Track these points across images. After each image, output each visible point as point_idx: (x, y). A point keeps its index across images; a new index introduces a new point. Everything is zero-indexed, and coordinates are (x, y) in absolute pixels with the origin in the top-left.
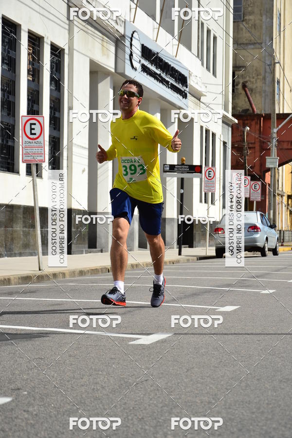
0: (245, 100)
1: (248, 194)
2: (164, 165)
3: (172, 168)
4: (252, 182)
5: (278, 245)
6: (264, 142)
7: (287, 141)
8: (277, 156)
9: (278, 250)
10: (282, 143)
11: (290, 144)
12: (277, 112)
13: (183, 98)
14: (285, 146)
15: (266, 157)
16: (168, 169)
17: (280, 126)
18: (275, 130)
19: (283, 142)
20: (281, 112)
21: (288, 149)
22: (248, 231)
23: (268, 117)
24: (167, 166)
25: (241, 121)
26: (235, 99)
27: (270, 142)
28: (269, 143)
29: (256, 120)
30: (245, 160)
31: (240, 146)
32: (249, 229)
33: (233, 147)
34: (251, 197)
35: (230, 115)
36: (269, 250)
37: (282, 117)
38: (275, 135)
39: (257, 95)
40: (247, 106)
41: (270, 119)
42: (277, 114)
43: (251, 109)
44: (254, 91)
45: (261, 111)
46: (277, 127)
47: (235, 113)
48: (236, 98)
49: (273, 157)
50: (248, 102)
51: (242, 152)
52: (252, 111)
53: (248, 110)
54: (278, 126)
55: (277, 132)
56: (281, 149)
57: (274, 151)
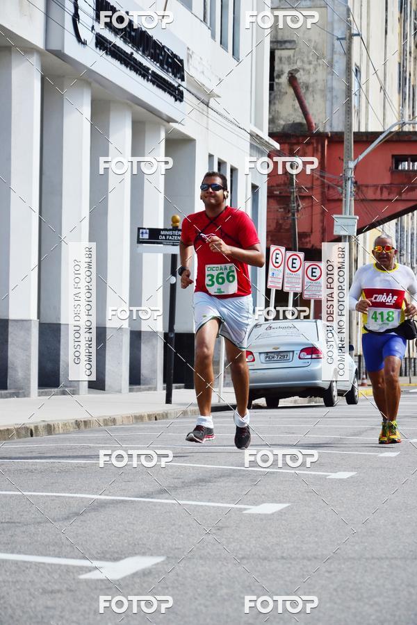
0: (293, 106)
1: (300, 285)
2: (139, 229)
3: (155, 235)
4: (308, 264)
5: (356, 385)
6: (329, 187)
7: (374, 186)
8: (355, 215)
9: (356, 394)
10: (364, 188)
11: (379, 191)
12: (355, 129)
13: (176, 100)
14: (370, 194)
15: (334, 216)
16: (146, 236)
17: (361, 157)
18: (352, 165)
19: (367, 186)
20: (363, 130)
21: (375, 200)
22: (300, 358)
23: (336, 139)
24: (144, 231)
25: (286, 146)
26: (275, 104)
27: (341, 187)
28: (339, 188)
29: (315, 145)
30: (294, 220)
31: (283, 194)
32: (302, 353)
33: (270, 196)
34: (305, 292)
35: (264, 135)
36: (340, 393)
37: (364, 139)
38: (350, 174)
39: (318, 97)
40: (299, 118)
41: (343, 142)
42: (354, 133)
43: (304, 122)
44: (310, 89)
45: (325, 126)
46: (355, 159)
47: (275, 130)
48: (277, 102)
49: (348, 216)
50: (300, 110)
51: (288, 205)
52: (306, 127)
53: (300, 124)
54: (356, 157)
55: (356, 167)
56: (362, 200)
57: (349, 202)
